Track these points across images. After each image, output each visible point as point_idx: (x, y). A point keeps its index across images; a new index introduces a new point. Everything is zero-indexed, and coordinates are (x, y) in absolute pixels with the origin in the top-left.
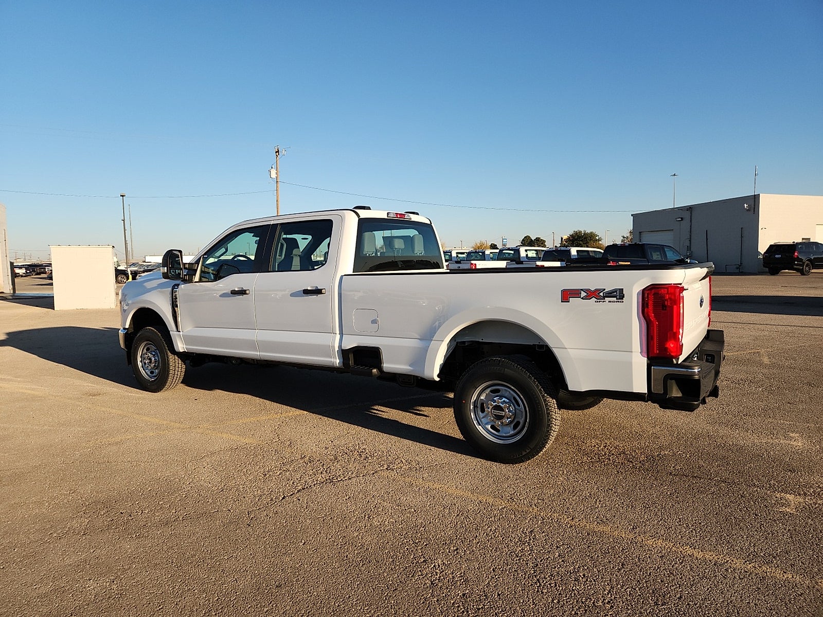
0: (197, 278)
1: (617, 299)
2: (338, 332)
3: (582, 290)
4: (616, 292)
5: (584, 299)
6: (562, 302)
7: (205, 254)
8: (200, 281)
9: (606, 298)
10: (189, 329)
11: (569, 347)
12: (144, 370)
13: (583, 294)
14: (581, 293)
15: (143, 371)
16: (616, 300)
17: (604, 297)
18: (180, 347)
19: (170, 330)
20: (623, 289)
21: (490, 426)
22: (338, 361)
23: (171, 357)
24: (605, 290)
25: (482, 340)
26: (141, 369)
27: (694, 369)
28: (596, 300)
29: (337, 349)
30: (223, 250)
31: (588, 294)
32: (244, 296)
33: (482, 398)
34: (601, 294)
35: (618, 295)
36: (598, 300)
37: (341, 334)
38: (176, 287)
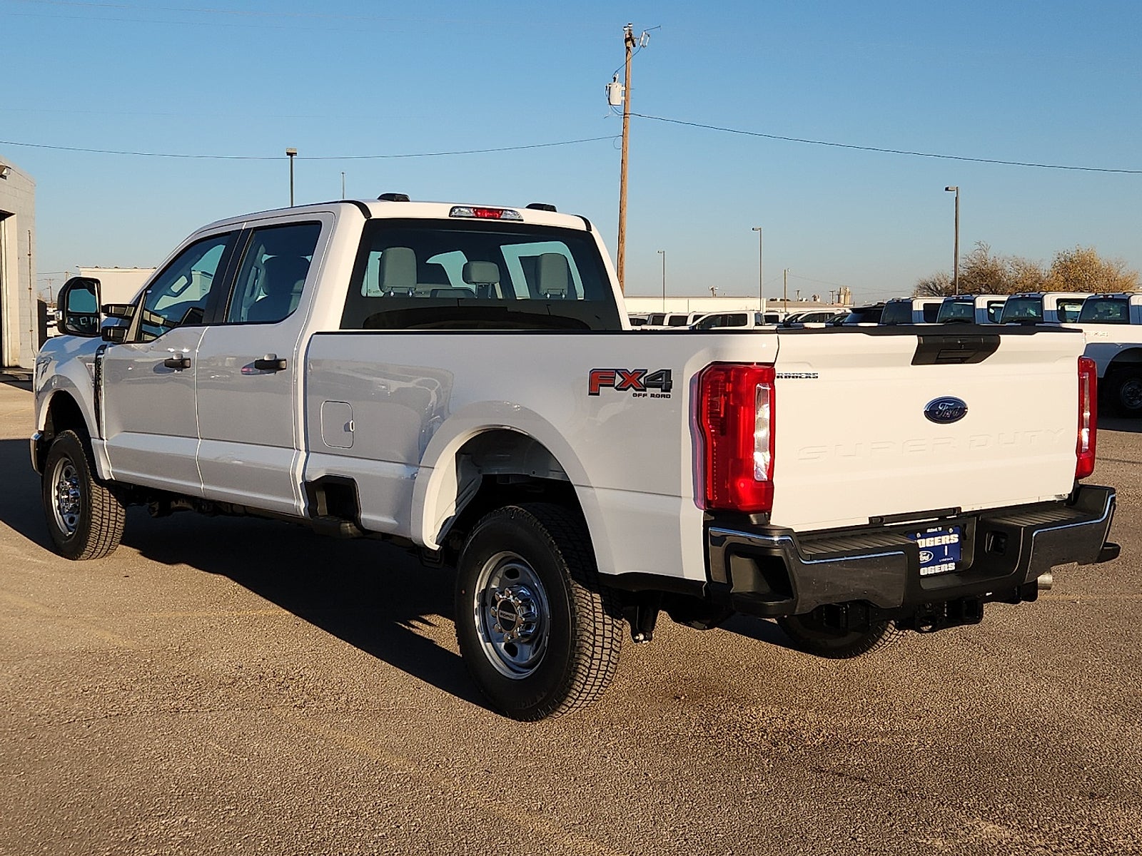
0: (131, 334)
1: (662, 391)
2: (302, 447)
3: (616, 370)
4: (661, 376)
5: (618, 389)
6: (590, 394)
7: (148, 288)
8: (139, 339)
9: (647, 389)
10: (114, 436)
11: (597, 486)
12: (60, 513)
13: (618, 380)
14: (615, 378)
15: (60, 516)
16: (661, 393)
17: (646, 386)
18: (106, 470)
19: (91, 436)
20: (670, 371)
21: (503, 644)
22: (302, 505)
23: (96, 489)
24: (646, 371)
25: (534, 473)
26: (56, 512)
27: (772, 536)
28: (635, 392)
29: (300, 481)
30: (183, 280)
31: (624, 379)
32: (184, 370)
33: (493, 586)
34: (642, 380)
35: (662, 381)
36: (638, 393)
37: (307, 450)
38: (101, 352)
